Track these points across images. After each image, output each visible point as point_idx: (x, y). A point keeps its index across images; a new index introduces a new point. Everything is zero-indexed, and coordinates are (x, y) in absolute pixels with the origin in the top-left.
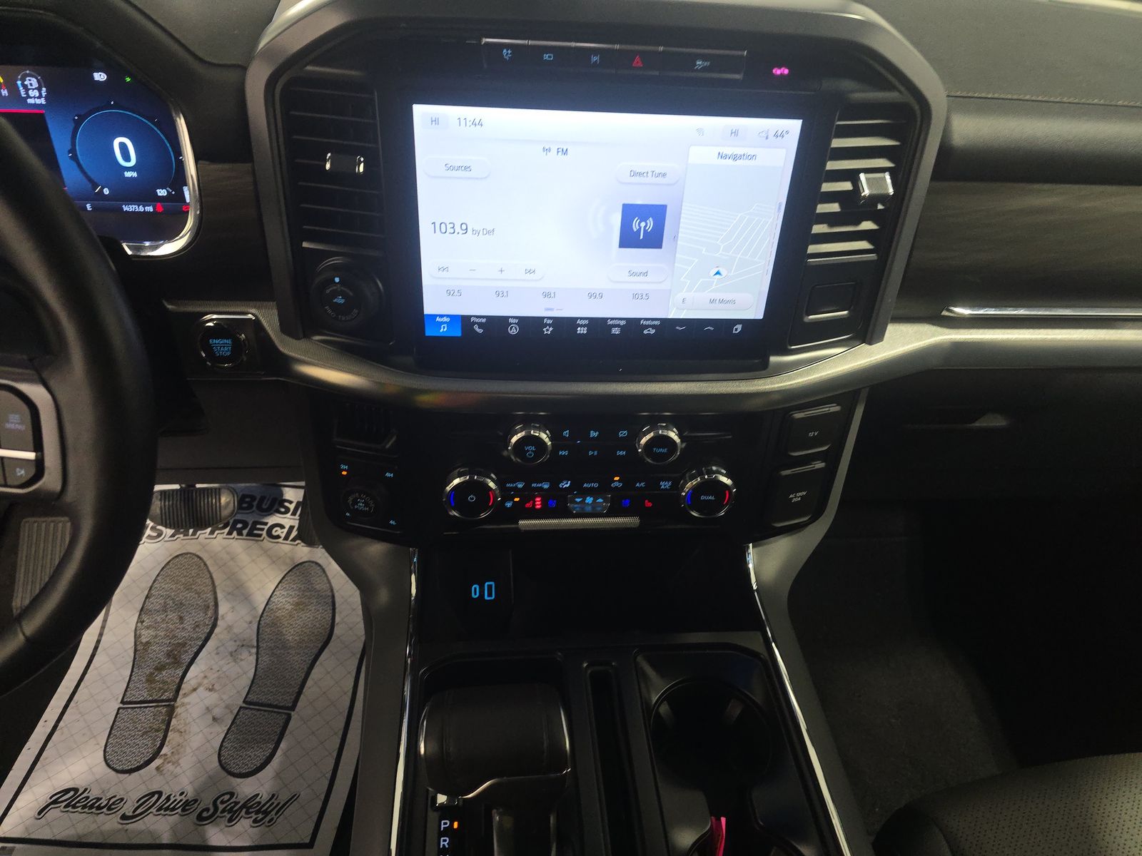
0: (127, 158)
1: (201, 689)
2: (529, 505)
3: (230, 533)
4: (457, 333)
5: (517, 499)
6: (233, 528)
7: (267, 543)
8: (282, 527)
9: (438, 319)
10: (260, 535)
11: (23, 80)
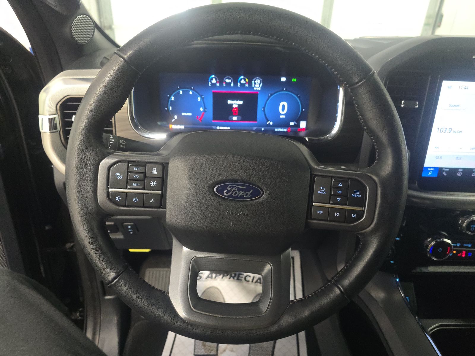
0: (283, 110)
1: (227, 351)
2: (458, 255)
3: (230, 278)
4: (435, 175)
5: (455, 252)
6: (231, 276)
7: (245, 283)
8: (250, 277)
9: (429, 169)
10: (241, 280)
11: (255, 80)
